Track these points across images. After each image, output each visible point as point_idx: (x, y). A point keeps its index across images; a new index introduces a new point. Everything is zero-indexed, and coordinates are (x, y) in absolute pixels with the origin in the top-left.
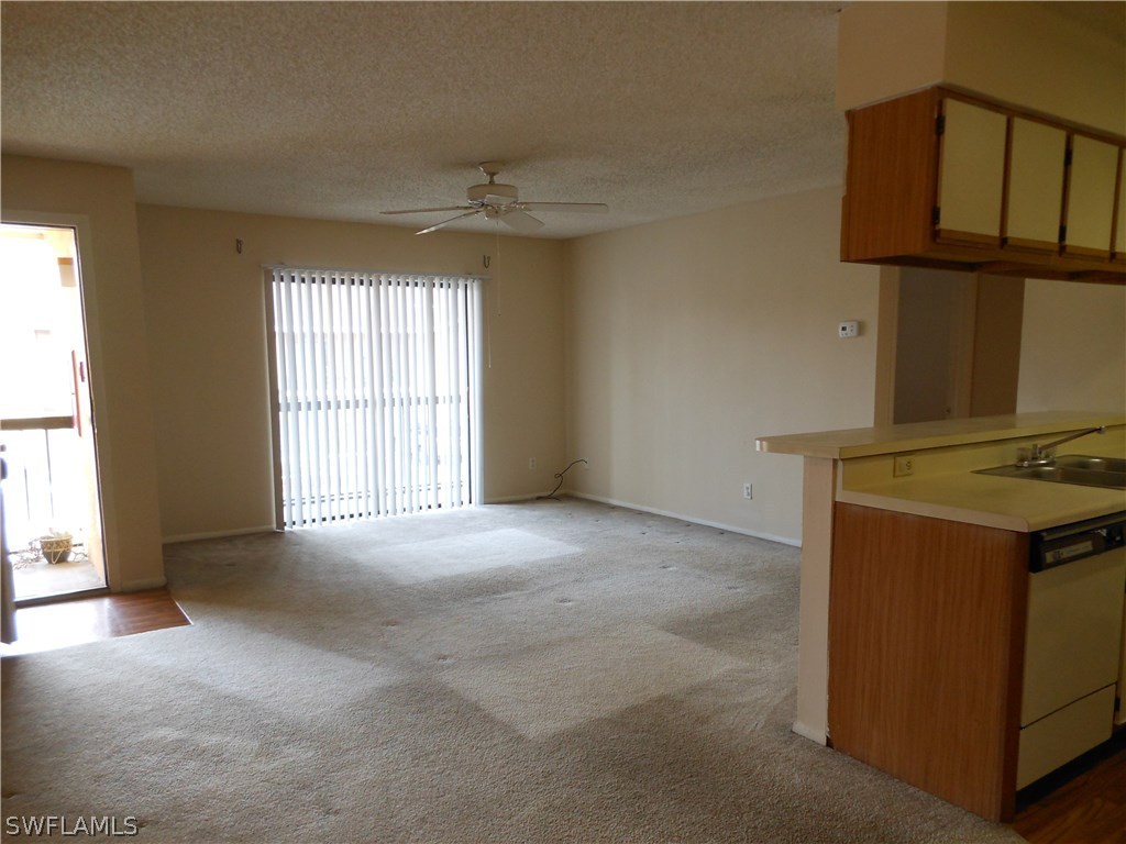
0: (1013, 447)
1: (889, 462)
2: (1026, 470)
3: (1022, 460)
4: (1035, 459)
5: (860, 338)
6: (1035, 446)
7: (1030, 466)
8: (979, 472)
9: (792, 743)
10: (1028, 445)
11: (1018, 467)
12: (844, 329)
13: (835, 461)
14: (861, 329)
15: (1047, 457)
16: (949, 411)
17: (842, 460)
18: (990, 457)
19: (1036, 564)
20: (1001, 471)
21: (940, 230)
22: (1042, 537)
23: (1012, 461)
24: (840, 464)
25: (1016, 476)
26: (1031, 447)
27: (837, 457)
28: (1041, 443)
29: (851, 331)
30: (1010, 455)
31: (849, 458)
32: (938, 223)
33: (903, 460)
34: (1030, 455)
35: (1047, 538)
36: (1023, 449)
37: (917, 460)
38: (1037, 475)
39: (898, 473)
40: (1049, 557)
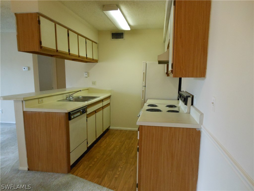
0: (65, 95)
1: (37, 100)
2: (68, 100)
3: (67, 98)
4: (69, 97)
5: (29, 71)
6: (69, 95)
7: (68, 99)
8: (58, 101)
9: (18, 173)
10: (68, 94)
11: (66, 99)
12: (24, 68)
13: (22, 101)
14: (29, 69)
15: (72, 97)
16: (53, 88)
17: (24, 101)
18: (60, 97)
19: (70, 119)
20: (63, 100)
21: (42, 46)
22: (70, 113)
23: (65, 98)
24: (24, 102)
25: (66, 101)
26: (68, 95)
27: (23, 100)
28: (70, 94)
29: (26, 69)
30: (64, 97)
31: (26, 100)
32: (42, 45)
33: (40, 100)
34: (68, 97)
35: (71, 113)
36: (67, 95)
37: (44, 99)
38: (70, 101)
39: (39, 102)
40: (72, 117)
